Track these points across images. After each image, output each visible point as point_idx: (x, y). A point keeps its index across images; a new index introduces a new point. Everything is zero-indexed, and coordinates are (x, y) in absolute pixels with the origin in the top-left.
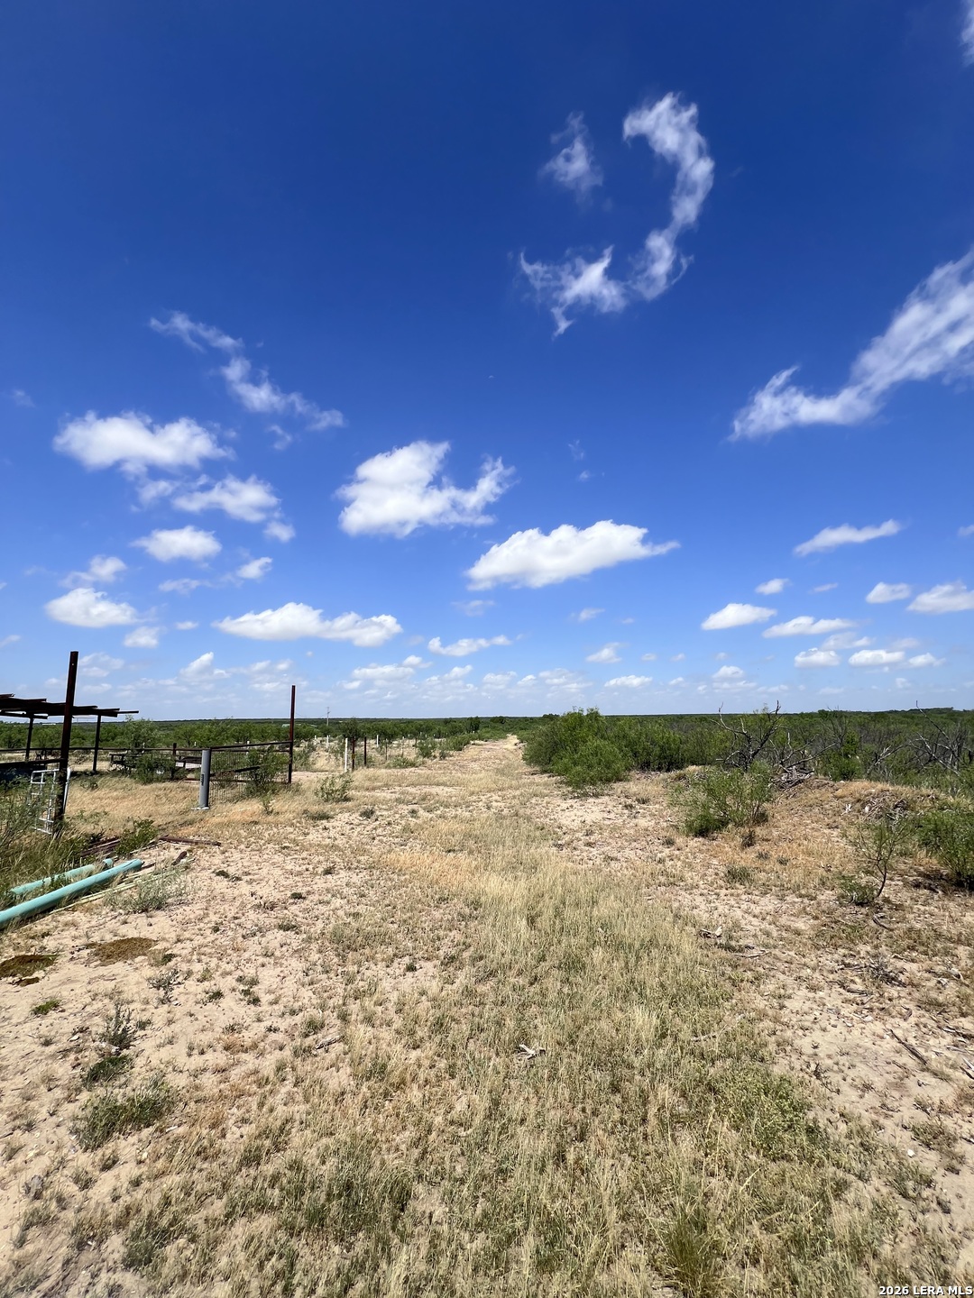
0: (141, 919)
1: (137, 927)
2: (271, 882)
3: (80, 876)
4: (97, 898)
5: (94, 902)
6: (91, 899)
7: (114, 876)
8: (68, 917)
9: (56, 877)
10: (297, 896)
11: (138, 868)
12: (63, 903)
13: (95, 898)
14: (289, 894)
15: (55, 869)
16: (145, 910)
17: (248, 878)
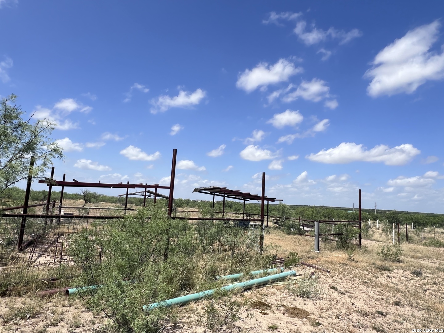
0: (300, 300)
1: (299, 303)
2: (362, 300)
3: (274, 273)
4: (281, 284)
5: (280, 286)
6: (279, 284)
7: (286, 276)
8: (272, 290)
9: (265, 270)
10: (380, 313)
11: (295, 275)
12: (269, 283)
13: (280, 284)
14: (374, 311)
15: (264, 268)
16: (302, 297)
17: (348, 294)
